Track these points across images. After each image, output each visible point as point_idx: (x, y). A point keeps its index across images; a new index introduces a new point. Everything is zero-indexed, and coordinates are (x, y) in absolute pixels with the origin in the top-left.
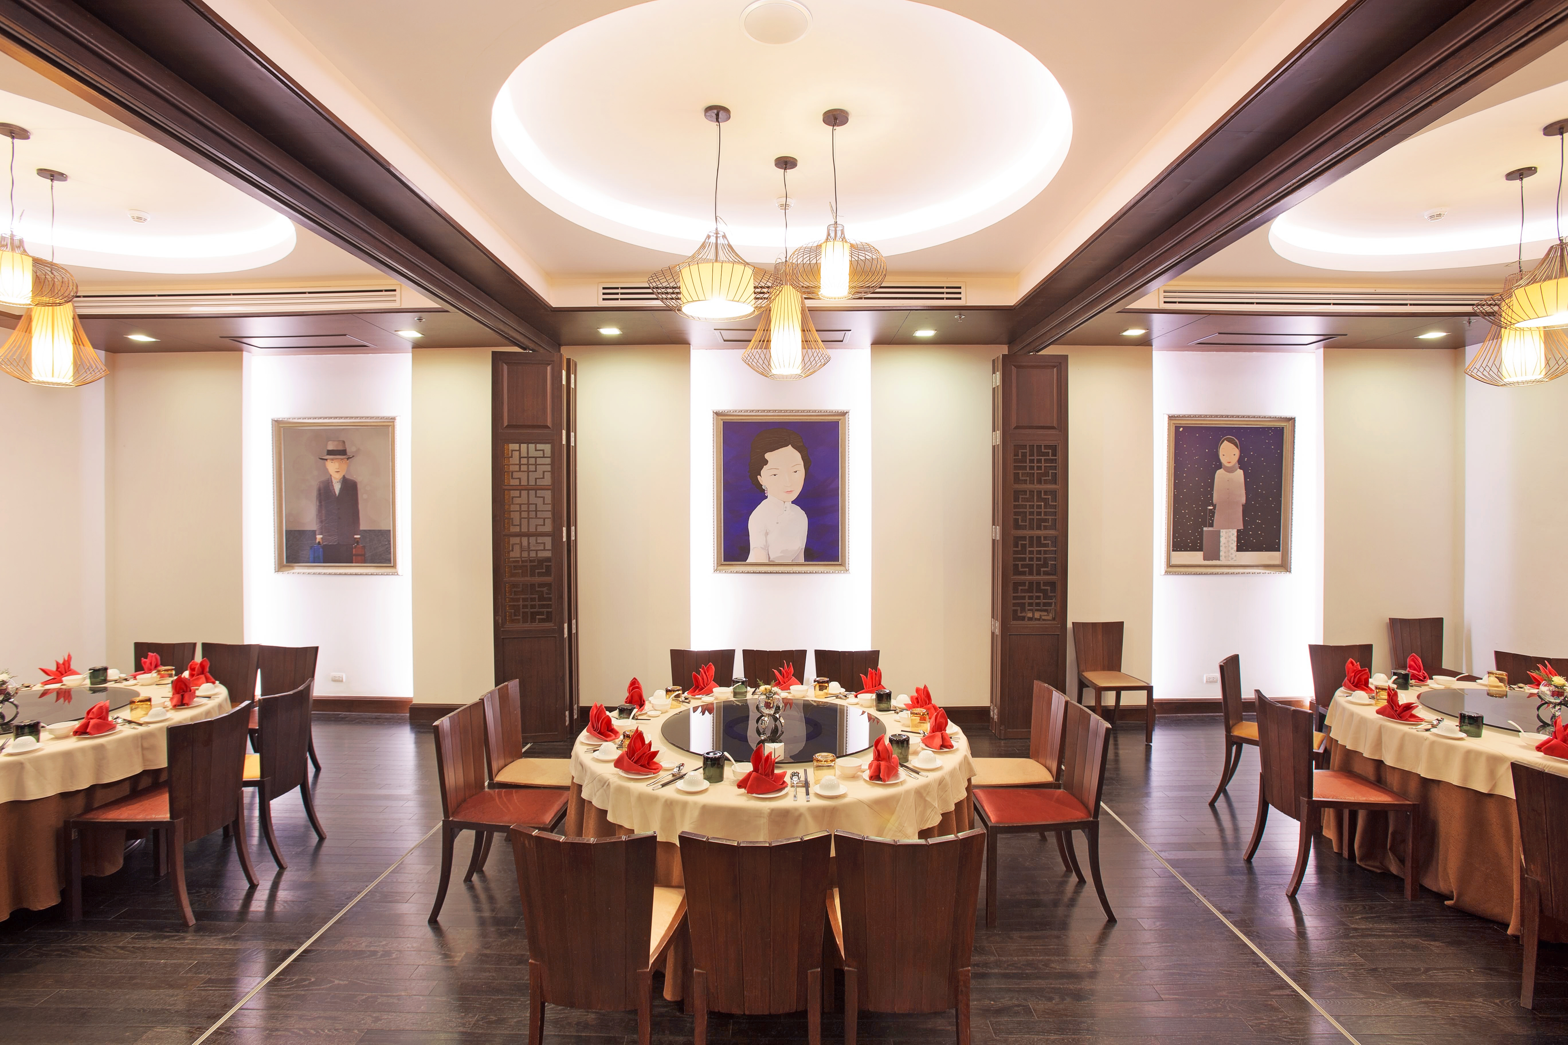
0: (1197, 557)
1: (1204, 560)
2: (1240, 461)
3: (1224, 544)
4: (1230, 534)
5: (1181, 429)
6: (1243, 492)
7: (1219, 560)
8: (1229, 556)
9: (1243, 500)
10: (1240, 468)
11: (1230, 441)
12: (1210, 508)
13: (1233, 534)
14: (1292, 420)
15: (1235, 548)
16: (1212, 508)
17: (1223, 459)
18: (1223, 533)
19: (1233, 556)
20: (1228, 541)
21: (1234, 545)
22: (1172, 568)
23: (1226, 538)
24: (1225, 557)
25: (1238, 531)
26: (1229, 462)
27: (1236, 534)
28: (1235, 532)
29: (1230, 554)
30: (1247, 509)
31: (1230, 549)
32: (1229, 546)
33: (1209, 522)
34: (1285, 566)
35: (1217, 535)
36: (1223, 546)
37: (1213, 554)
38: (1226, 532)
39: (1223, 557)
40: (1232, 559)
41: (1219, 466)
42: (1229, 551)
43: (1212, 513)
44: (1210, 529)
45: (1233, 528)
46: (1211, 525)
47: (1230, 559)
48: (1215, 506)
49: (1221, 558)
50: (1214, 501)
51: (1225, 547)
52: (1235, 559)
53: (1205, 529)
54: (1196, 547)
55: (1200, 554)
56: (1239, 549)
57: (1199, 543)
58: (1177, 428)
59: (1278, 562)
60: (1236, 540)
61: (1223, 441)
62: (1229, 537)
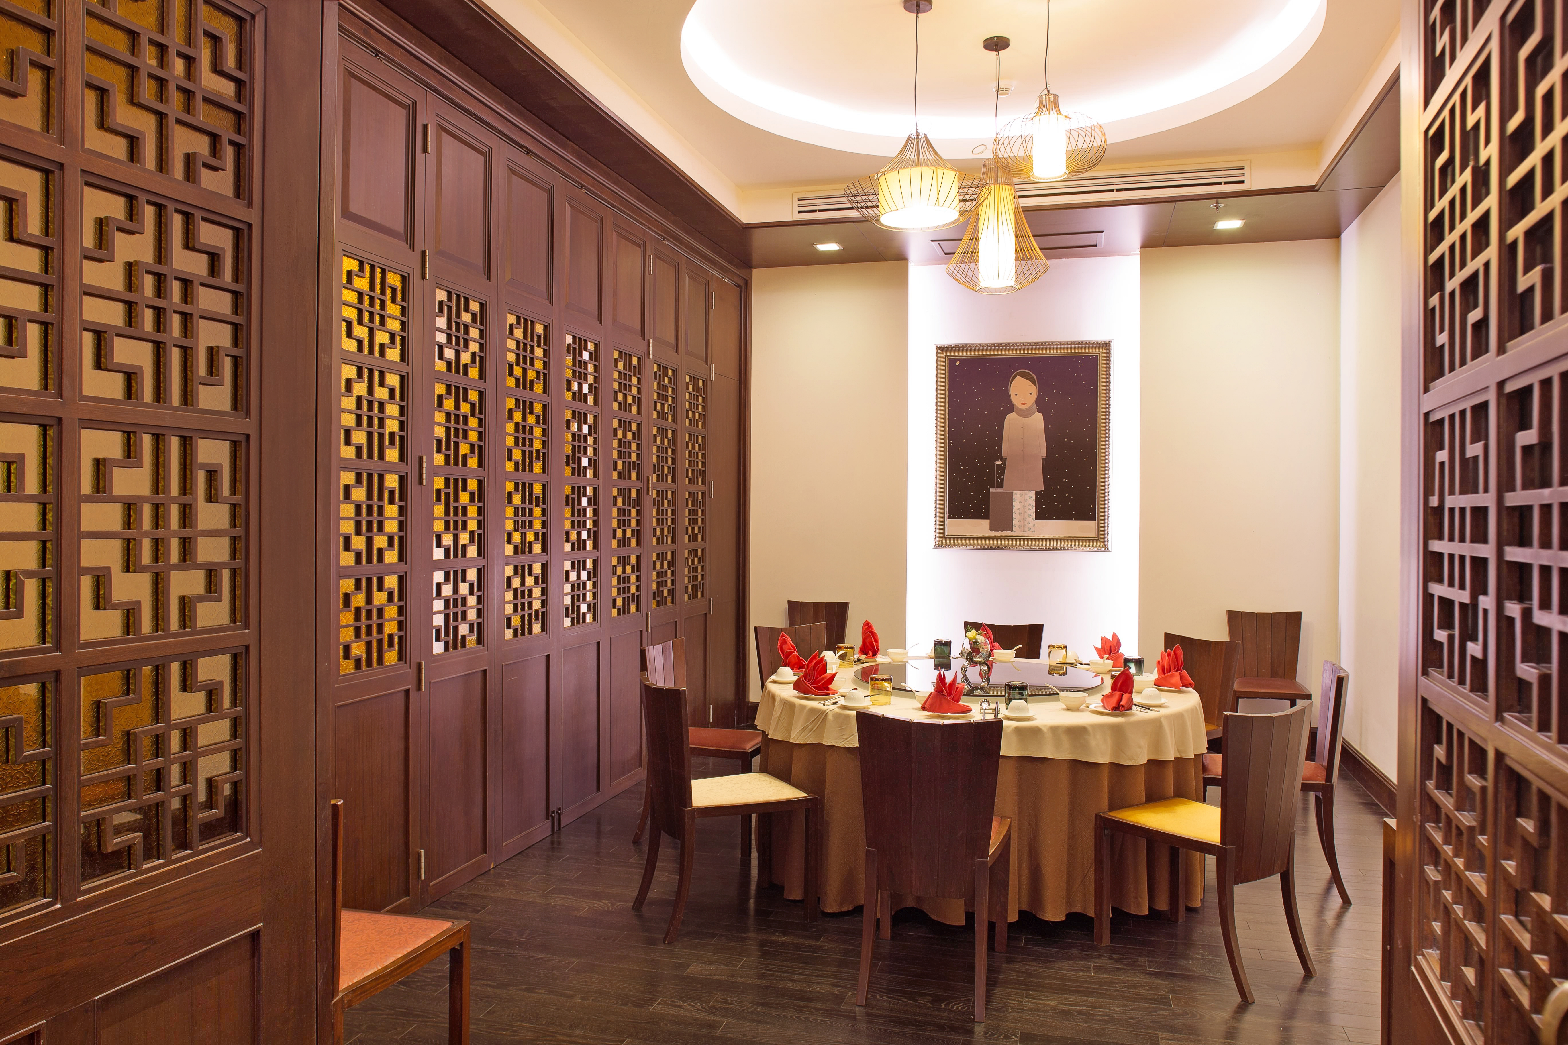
0: (981, 527)
1: (991, 530)
2: (1037, 402)
3: (1019, 509)
4: (1027, 497)
5: (957, 363)
6: (1043, 441)
7: (1012, 531)
8: (1025, 526)
9: (1044, 453)
10: (1039, 411)
11: (1024, 375)
12: (998, 463)
13: (1030, 497)
14: (1107, 346)
15: (1034, 515)
16: (1001, 463)
17: (1016, 400)
18: (1017, 495)
19: (1031, 525)
20: (1024, 507)
21: (1032, 512)
22: (945, 539)
23: (1020, 502)
24: (1020, 527)
25: (1037, 493)
26: (1024, 404)
27: (1034, 497)
28: (1032, 494)
29: (1026, 523)
30: (1049, 465)
31: (1026, 516)
32: (1025, 512)
33: (997, 481)
34: (1100, 540)
35: (1010, 498)
36: (1017, 512)
37: (1003, 522)
38: (1021, 495)
39: (1017, 527)
40: (1029, 529)
41: (1011, 408)
42: (1025, 519)
43: (1002, 469)
44: (999, 490)
45: (1030, 490)
46: (1001, 485)
47: (1026, 529)
48: (1004, 461)
49: (1014, 528)
50: (1004, 455)
51: (1020, 514)
52: (1033, 529)
53: (992, 490)
54: (979, 511)
55: (986, 523)
56: (1039, 516)
57: (984, 508)
58: (952, 361)
59: (1093, 534)
60: (1034, 504)
61: (1015, 377)
62: (1026, 500)
